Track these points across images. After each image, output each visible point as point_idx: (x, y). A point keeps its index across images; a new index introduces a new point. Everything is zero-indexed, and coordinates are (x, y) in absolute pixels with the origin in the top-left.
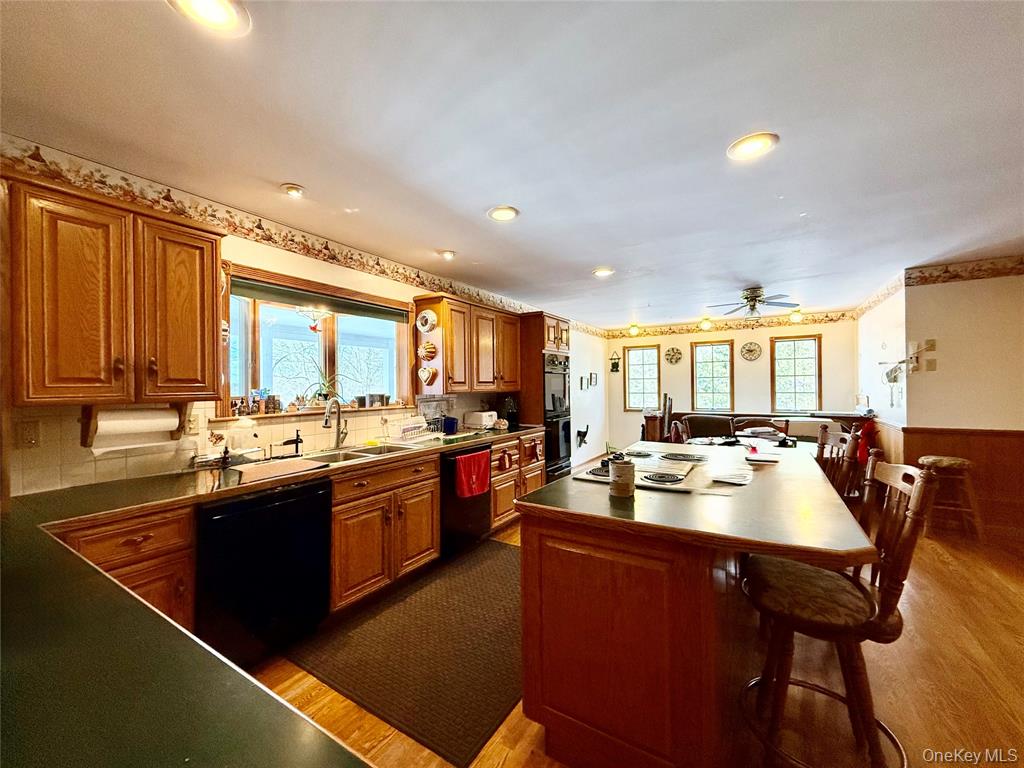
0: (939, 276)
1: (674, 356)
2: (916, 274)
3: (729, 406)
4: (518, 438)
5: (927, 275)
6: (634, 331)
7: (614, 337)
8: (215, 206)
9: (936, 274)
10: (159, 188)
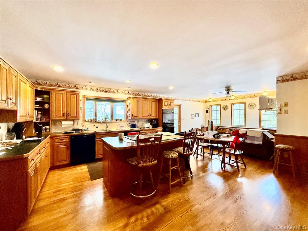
0: (289, 79)
1: (225, 108)
2: (280, 79)
3: (244, 125)
4: (152, 130)
5: (285, 79)
6: (211, 100)
7: (207, 102)
8: (83, 86)
9: (288, 78)
10: (74, 85)
